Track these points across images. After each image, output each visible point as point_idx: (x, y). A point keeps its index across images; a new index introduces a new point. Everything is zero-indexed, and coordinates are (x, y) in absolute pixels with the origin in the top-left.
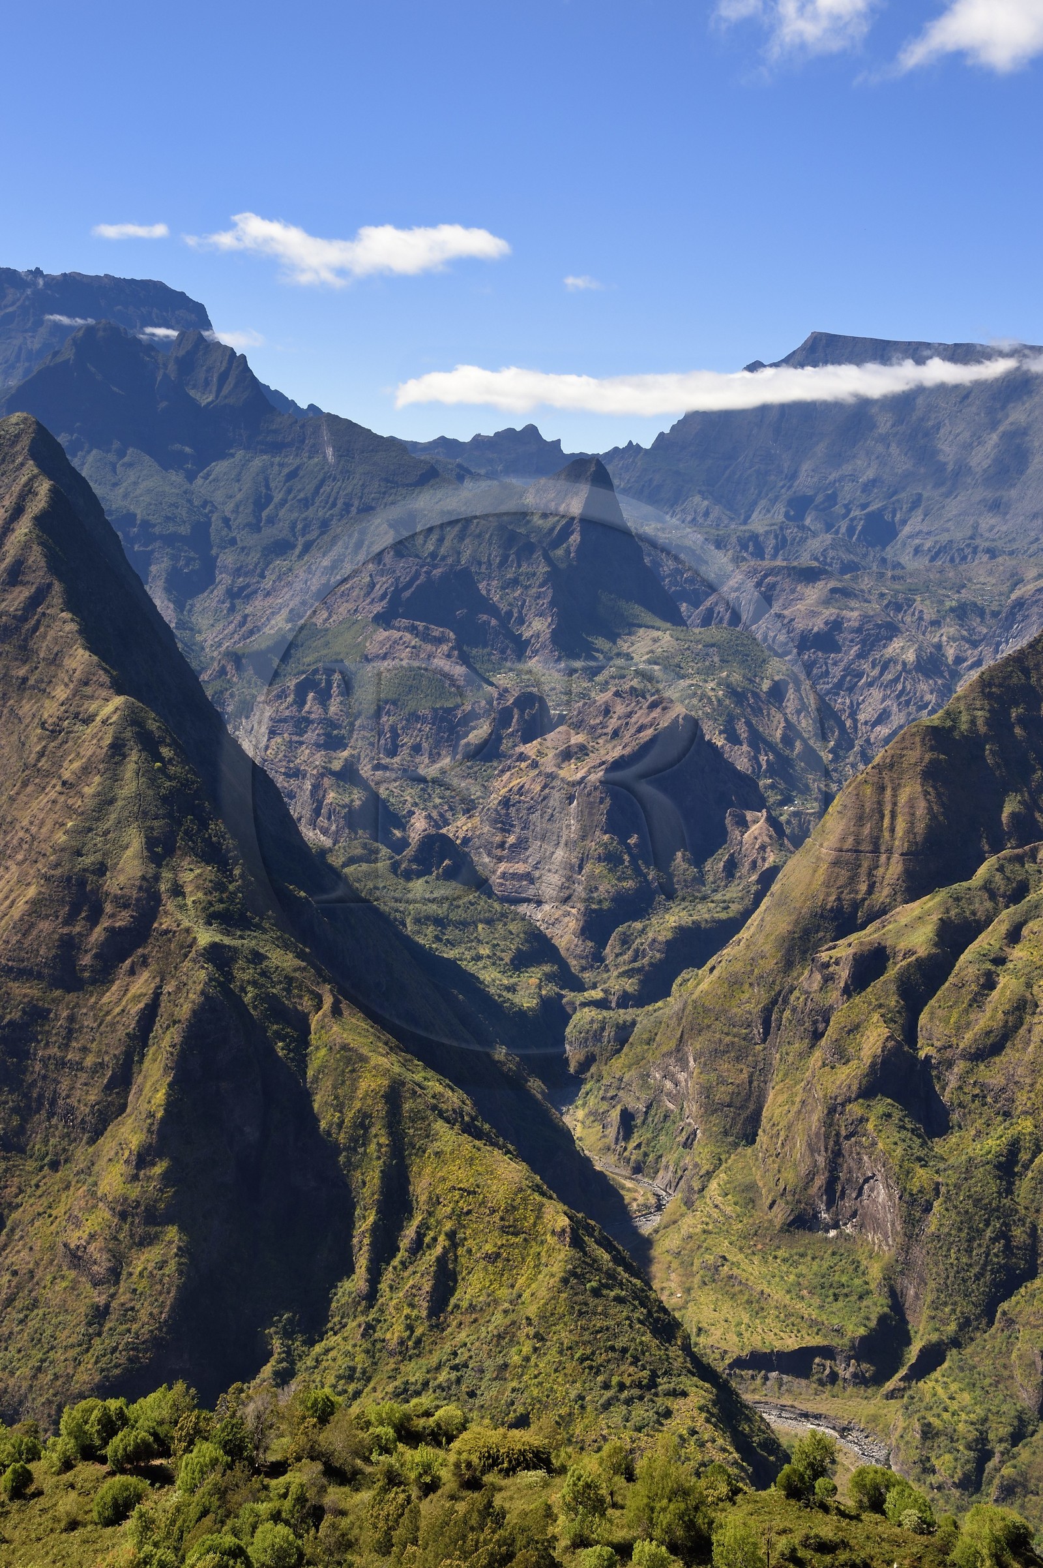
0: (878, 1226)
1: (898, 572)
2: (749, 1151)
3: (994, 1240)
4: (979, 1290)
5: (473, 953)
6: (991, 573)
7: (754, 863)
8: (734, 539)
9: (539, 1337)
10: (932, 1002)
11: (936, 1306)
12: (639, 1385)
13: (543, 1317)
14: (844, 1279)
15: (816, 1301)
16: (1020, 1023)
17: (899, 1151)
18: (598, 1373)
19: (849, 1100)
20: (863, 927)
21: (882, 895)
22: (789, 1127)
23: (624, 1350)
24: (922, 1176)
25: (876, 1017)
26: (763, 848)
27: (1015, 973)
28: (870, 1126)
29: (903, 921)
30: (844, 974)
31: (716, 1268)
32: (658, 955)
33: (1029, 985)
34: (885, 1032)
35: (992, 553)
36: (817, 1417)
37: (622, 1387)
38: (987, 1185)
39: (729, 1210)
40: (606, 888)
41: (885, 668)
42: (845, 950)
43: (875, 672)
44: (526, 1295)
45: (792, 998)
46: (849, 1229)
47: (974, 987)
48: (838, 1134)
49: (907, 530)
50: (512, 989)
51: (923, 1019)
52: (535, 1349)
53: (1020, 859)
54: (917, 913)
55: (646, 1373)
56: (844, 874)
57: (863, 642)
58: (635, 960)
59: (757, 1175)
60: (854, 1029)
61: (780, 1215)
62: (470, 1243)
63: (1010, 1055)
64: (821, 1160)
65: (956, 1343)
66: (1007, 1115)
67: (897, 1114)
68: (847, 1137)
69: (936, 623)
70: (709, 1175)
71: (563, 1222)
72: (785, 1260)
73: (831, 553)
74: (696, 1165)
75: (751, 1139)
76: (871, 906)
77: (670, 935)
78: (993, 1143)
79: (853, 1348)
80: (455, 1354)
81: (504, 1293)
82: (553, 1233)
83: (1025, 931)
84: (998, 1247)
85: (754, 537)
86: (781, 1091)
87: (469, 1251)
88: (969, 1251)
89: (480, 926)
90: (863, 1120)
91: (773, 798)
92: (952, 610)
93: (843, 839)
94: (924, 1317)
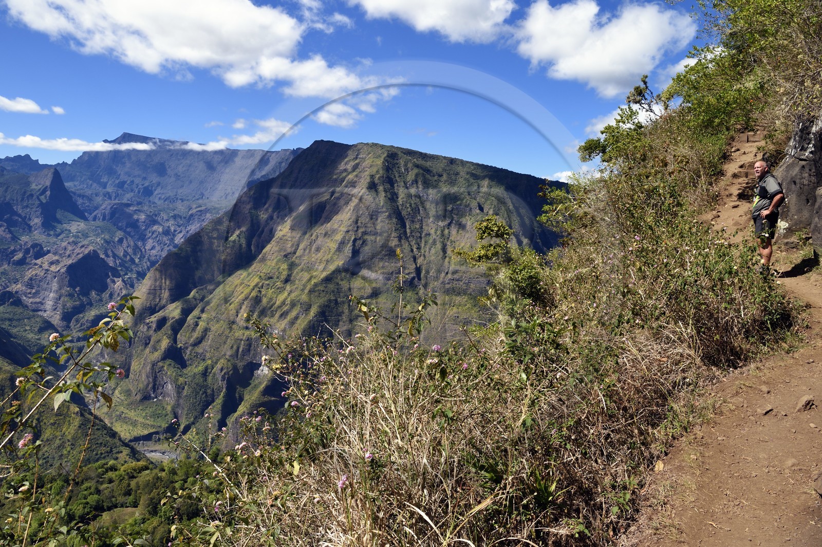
0: (169, 395)
1: (155, 205)
2: (127, 380)
3: (202, 394)
4: (199, 408)
5: (24, 329)
6: (183, 206)
7: (119, 294)
8: (101, 193)
9: (72, 445)
10: (181, 331)
11: (187, 415)
12: (107, 452)
13: (73, 438)
14: (160, 412)
15: (152, 420)
16: (206, 334)
17: (174, 374)
18: (93, 451)
19: (159, 362)
20: (158, 311)
21: (163, 302)
22: (140, 372)
23: (101, 443)
24: (181, 380)
25: (165, 337)
26: (121, 289)
27: (204, 321)
28: (165, 368)
29: (171, 309)
30: (154, 326)
31: (120, 416)
32: (89, 324)
33: (208, 324)
34: (168, 341)
35: (182, 200)
36: (155, 451)
37: (102, 454)
38: (199, 379)
39: (122, 398)
40: (69, 304)
41: (153, 233)
42: (154, 319)
43: (150, 234)
44: (67, 433)
45: (138, 334)
46: (160, 398)
47: (193, 326)
48: (155, 372)
49: (156, 192)
50: (39, 339)
51: (179, 336)
52: (72, 448)
53: (202, 289)
54: (174, 306)
55: (109, 449)
56: (152, 296)
57: (146, 226)
58: (81, 326)
59: (131, 387)
60: (159, 341)
61: (139, 397)
62: (45, 421)
63: (204, 344)
64: (151, 380)
65: (193, 423)
66: (204, 360)
67: (173, 364)
68: (158, 372)
69: (167, 220)
70: (115, 389)
71: (77, 409)
72: (141, 410)
73: (133, 199)
74: (110, 387)
75: (127, 376)
76: (160, 305)
77: (93, 318)
78: (201, 368)
79: (164, 430)
80: (44, 455)
81: (58, 434)
82: (74, 413)
83: (205, 309)
84: (204, 395)
85: (108, 193)
86: (137, 361)
87: (45, 423)
88: (196, 398)
89: (25, 320)
90: (163, 367)
91: (122, 273)
92: (172, 216)
93: (151, 286)
94: (184, 418)
